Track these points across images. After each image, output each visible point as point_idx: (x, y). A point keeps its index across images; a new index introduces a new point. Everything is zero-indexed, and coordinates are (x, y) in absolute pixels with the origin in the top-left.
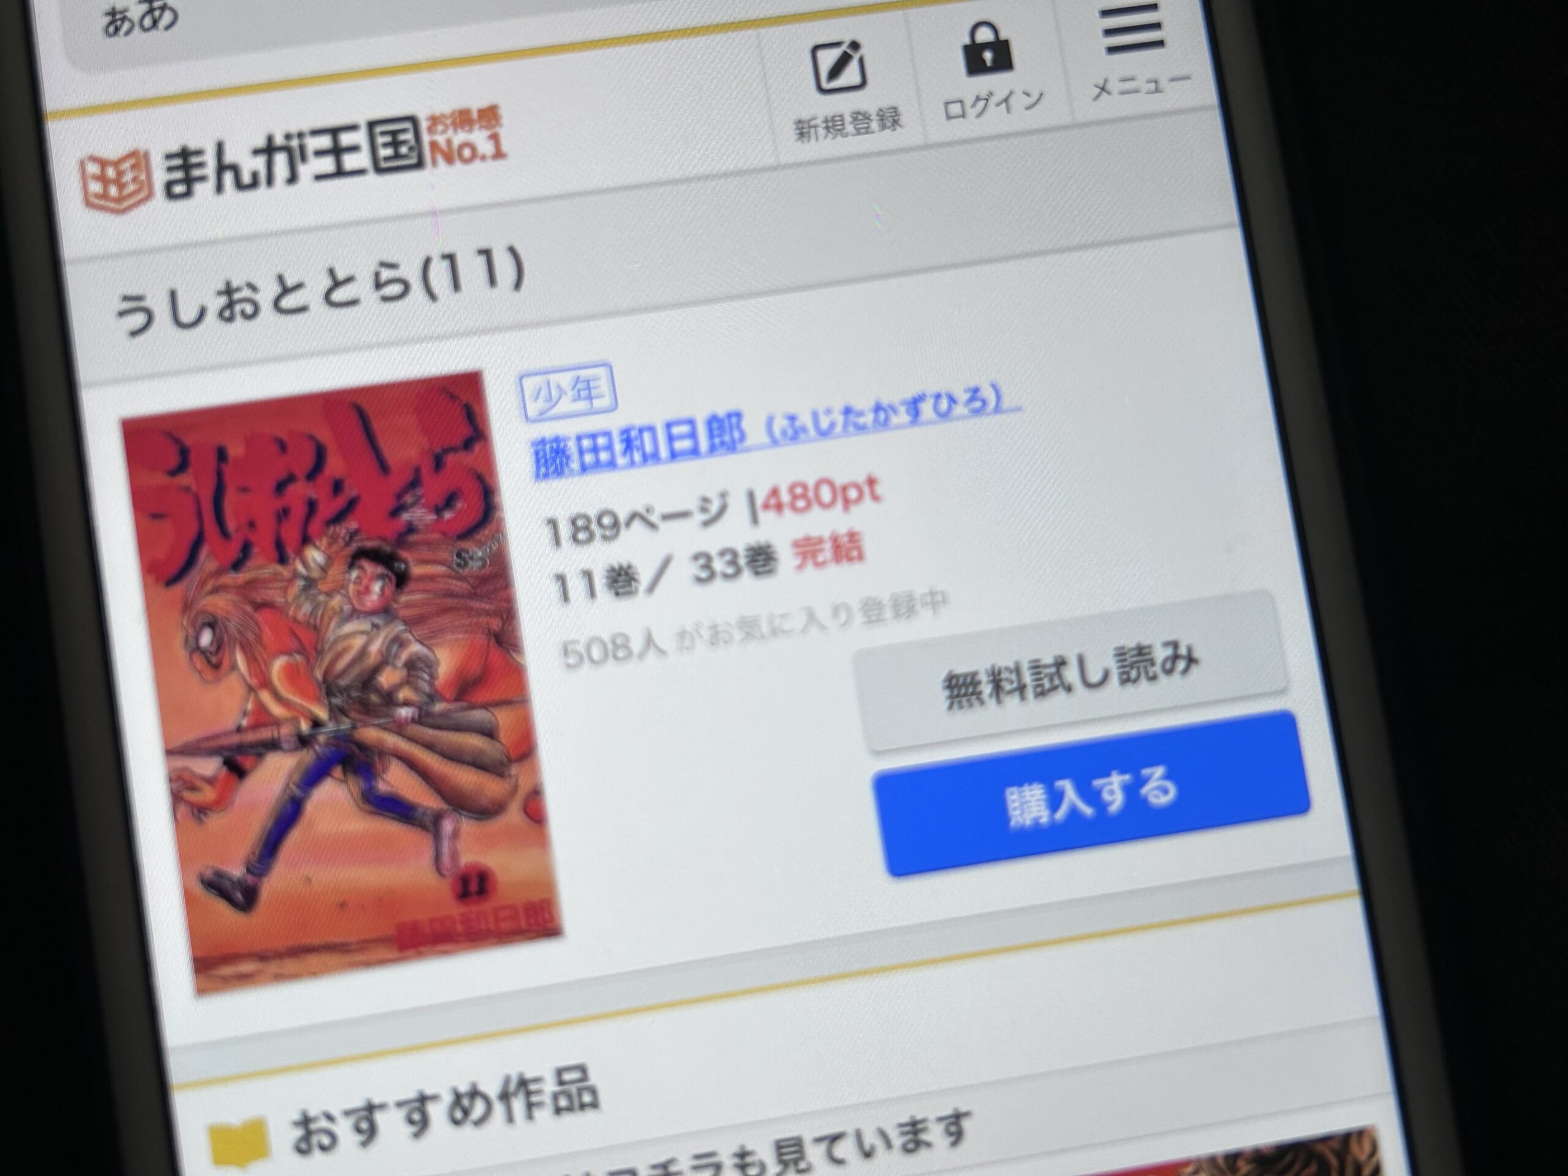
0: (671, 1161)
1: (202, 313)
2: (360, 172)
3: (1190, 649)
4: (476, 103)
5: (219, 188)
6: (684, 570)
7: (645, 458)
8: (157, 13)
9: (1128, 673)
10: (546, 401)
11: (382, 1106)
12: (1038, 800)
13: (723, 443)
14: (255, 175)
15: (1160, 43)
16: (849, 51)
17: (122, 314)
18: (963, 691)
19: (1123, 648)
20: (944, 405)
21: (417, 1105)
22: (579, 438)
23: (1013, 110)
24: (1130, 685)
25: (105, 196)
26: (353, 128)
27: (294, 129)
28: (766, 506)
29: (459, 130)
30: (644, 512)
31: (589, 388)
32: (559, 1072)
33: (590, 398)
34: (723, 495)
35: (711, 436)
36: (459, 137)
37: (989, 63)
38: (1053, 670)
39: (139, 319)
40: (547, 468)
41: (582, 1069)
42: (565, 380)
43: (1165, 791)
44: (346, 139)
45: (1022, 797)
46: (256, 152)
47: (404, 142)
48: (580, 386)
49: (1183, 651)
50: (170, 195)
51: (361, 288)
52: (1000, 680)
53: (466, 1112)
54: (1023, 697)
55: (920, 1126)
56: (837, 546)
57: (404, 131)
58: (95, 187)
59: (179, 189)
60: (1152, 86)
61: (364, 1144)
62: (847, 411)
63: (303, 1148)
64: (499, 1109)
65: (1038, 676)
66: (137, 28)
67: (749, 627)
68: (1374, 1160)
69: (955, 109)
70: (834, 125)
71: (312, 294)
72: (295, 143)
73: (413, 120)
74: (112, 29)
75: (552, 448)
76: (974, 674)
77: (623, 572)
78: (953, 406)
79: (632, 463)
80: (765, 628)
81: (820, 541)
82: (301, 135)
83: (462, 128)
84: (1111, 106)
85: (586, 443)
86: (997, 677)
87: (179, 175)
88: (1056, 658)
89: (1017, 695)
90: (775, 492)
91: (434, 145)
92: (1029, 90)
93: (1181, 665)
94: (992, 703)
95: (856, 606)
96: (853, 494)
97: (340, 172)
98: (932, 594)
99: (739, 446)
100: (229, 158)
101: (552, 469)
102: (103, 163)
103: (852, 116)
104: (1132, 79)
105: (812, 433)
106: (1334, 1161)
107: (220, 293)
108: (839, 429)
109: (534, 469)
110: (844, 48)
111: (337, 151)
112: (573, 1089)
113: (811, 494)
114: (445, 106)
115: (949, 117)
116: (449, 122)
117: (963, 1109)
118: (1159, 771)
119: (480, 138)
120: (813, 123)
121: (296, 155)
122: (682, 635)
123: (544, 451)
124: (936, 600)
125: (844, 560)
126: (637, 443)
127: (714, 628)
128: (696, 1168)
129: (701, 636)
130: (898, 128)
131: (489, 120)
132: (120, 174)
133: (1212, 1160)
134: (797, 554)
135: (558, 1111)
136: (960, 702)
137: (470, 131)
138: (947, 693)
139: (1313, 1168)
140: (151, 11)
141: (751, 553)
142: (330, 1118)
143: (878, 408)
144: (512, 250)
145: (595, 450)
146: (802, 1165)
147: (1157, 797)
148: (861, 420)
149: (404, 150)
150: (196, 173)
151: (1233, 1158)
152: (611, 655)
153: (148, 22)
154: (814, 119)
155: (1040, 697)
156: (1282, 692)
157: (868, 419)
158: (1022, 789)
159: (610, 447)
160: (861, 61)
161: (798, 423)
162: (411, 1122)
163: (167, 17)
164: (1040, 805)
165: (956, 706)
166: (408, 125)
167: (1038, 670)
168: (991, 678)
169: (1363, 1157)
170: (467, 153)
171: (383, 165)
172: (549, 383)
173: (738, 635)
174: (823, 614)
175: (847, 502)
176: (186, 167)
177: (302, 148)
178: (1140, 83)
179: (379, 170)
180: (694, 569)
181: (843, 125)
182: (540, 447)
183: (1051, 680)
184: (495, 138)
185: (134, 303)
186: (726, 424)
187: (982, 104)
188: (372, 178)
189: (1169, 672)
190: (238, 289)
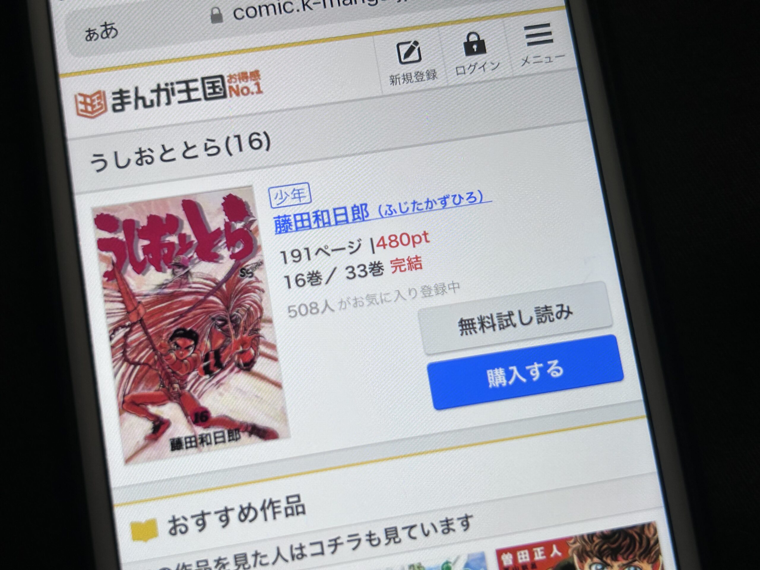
0: (339, 538)
1: (129, 161)
2: (199, 100)
3: (568, 307)
4: (249, 69)
5: (136, 107)
6: (342, 274)
7: (324, 224)
8: (109, 31)
9: (541, 319)
10: (280, 199)
11: (209, 513)
12: (501, 376)
13: (359, 217)
14: (152, 101)
15: (551, 41)
16: (414, 46)
17: (93, 162)
18: (468, 327)
19: (539, 307)
20: (457, 200)
21: (224, 513)
22: (295, 215)
23: (486, 70)
24: (542, 324)
25: (86, 111)
26: (195, 80)
27: (169, 81)
28: (378, 245)
29: (242, 81)
30: (324, 249)
31: (299, 193)
32: (288, 498)
33: (300, 198)
34: (359, 240)
35: (354, 214)
36: (242, 84)
37: (475, 50)
38: (508, 317)
39: (101, 164)
40: (281, 229)
41: (298, 496)
42: (289, 190)
43: (558, 371)
44: (192, 85)
45: (494, 374)
46: (152, 91)
47: (218, 86)
48: (295, 192)
49: (565, 309)
50: (115, 110)
51: (199, 150)
52: (484, 322)
53: (246, 516)
54: (494, 330)
55: (450, 522)
56: (410, 263)
57: (218, 81)
58: (82, 107)
59: (118, 107)
60: (548, 60)
61: (200, 531)
62: (414, 203)
63: (173, 532)
64: (261, 514)
65: (501, 320)
66: (100, 37)
67: (371, 298)
68: (655, 537)
69: (461, 70)
70: (407, 78)
71: (177, 154)
72: (169, 87)
73: (221, 77)
74: (89, 38)
75: (282, 219)
76: (472, 320)
77: (314, 275)
78: (462, 200)
79: (319, 227)
80: (379, 300)
81: (403, 260)
82: (172, 84)
83: (243, 80)
84: (530, 68)
85: (298, 218)
86: (483, 321)
87: (119, 101)
88: (509, 312)
89: (491, 329)
90: (382, 238)
91: (231, 87)
92: (493, 62)
93: (565, 314)
94: (480, 332)
95: (419, 290)
96: (417, 239)
97: (190, 100)
98: (453, 284)
99: (365, 219)
100: (140, 94)
101: (282, 229)
102: (85, 96)
103: (415, 73)
104: (539, 56)
105: (399, 213)
106: (637, 537)
107: (136, 153)
108: (410, 211)
109: (275, 229)
110: (411, 43)
111: (188, 91)
112: (294, 505)
113: (398, 240)
114: (235, 71)
115: (458, 74)
116: (237, 77)
117: (469, 514)
118: (556, 362)
119: (251, 85)
120: (397, 77)
121: (170, 93)
122: (341, 302)
123: (279, 221)
124: (455, 286)
125: (414, 270)
126: (320, 217)
127: (356, 299)
128: (349, 541)
129: (350, 303)
130: (435, 79)
131: (255, 77)
132: (93, 101)
133: (582, 537)
134: (392, 267)
135: (287, 515)
136: (466, 332)
137: (247, 81)
138: (461, 328)
139: (628, 541)
140: (106, 30)
141: (372, 266)
142: (185, 519)
143: (428, 202)
144: (265, 133)
145: (302, 220)
146: (397, 540)
147: (555, 374)
148: (420, 207)
149: (217, 90)
150: (126, 100)
151: (591, 536)
152: (309, 311)
153: (105, 35)
154: (398, 75)
155: (502, 330)
156: (611, 326)
157: (424, 206)
158: (495, 371)
159: (309, 219)
160: (419, 49)
161: (392, 209)
162: (221, 520)
163: (114, 32)
164: (502, 378)
165: (464, 333)
166: (219, 79)
167: (500, 318)
168: (480, 321)
169: (650, 536)
170: (245, 91)
171: (208, 96)
172: (281, 191)
173: (366, 303)
174: (404, 293)
175: (414, 243)
176: (122, 98)
177: (173, 89)
178: (542, 58)
179: (206, 99)
180: (346, 273)
181: (411, 77)
182: (278, 219)
183: (506, 320)
184: (258, 84)
185: (99, 158)
186: (360, 208)
187: (473, 67)
188: (203, 101)
189: (559, 318)
190: (145, 151)
